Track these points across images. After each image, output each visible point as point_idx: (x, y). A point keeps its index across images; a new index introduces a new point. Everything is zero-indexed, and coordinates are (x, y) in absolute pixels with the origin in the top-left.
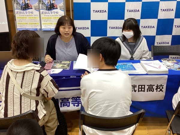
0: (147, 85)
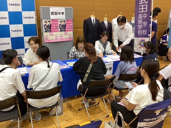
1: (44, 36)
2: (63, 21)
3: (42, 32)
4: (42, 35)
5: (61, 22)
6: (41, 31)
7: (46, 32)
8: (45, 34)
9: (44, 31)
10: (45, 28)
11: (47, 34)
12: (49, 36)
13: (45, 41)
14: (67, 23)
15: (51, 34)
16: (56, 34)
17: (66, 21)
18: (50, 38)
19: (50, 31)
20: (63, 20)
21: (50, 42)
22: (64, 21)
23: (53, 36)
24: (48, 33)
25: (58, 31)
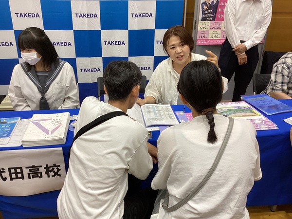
0: (27, 168)
1: (199, 29)
3: (195, 19)
4: (195, 28)
6: (193, 19)
7: (204, 19)
8: (201, 25)
9: (201, 17)
10: (203, 11)
11: (205, 26)
12: (209, 29)
13: (199, 43)
15: (214, 26)
18: (211, 34)
21: (209, 43)
23: (219, 31)
24: (208, 24)
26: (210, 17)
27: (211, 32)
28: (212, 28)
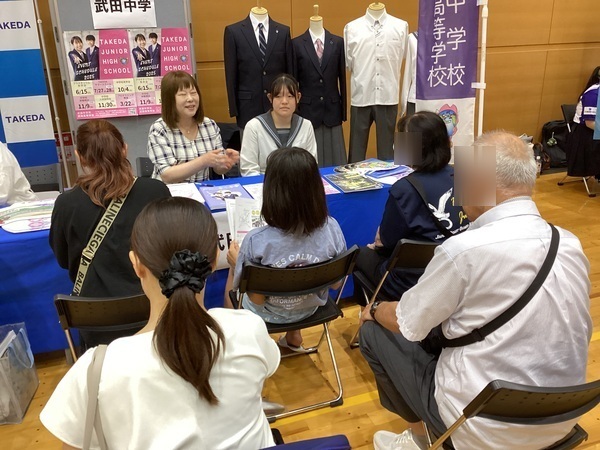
1: (74, 94)
2: (147, 36)
3: (63, 79)
4: (67, 92)
5: (140, 37)
6: (60, 78)
10: (75, 65)
13: (81, 116)
14: (164, 43)
15: (100, 87)
16: (121, 85)
17: (159, 34)
18: (98, 101)
19: (97, 76)
20: (149, 31)
22: (153, 36)
23: (112, 96)
24: (89, 85)
25: (130, 76)
26: (90, 73)
27: (98, 97)
28: (98, 91)
